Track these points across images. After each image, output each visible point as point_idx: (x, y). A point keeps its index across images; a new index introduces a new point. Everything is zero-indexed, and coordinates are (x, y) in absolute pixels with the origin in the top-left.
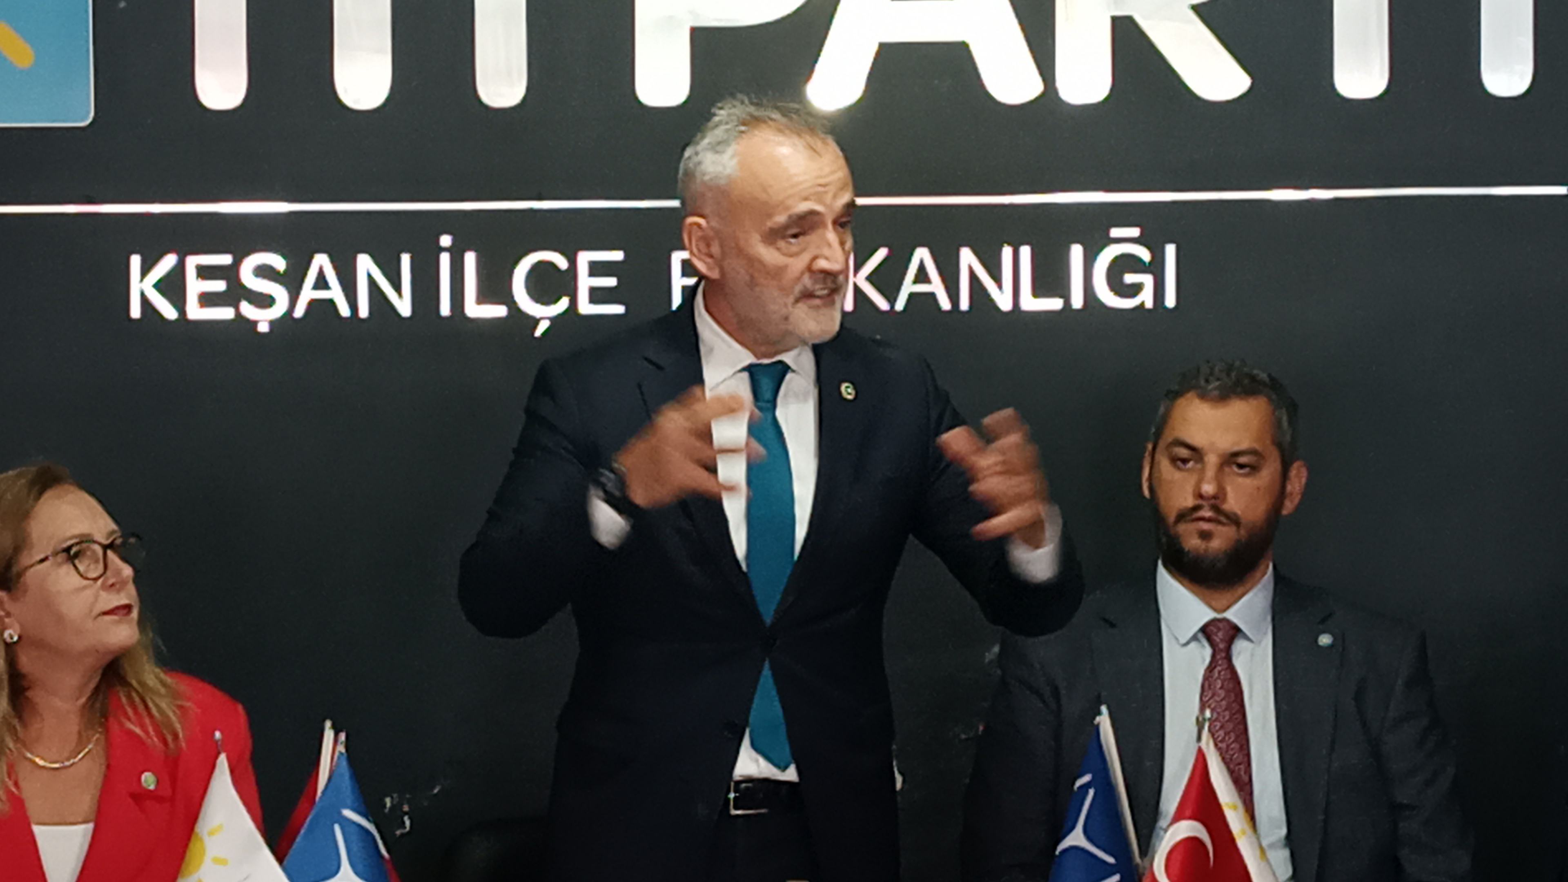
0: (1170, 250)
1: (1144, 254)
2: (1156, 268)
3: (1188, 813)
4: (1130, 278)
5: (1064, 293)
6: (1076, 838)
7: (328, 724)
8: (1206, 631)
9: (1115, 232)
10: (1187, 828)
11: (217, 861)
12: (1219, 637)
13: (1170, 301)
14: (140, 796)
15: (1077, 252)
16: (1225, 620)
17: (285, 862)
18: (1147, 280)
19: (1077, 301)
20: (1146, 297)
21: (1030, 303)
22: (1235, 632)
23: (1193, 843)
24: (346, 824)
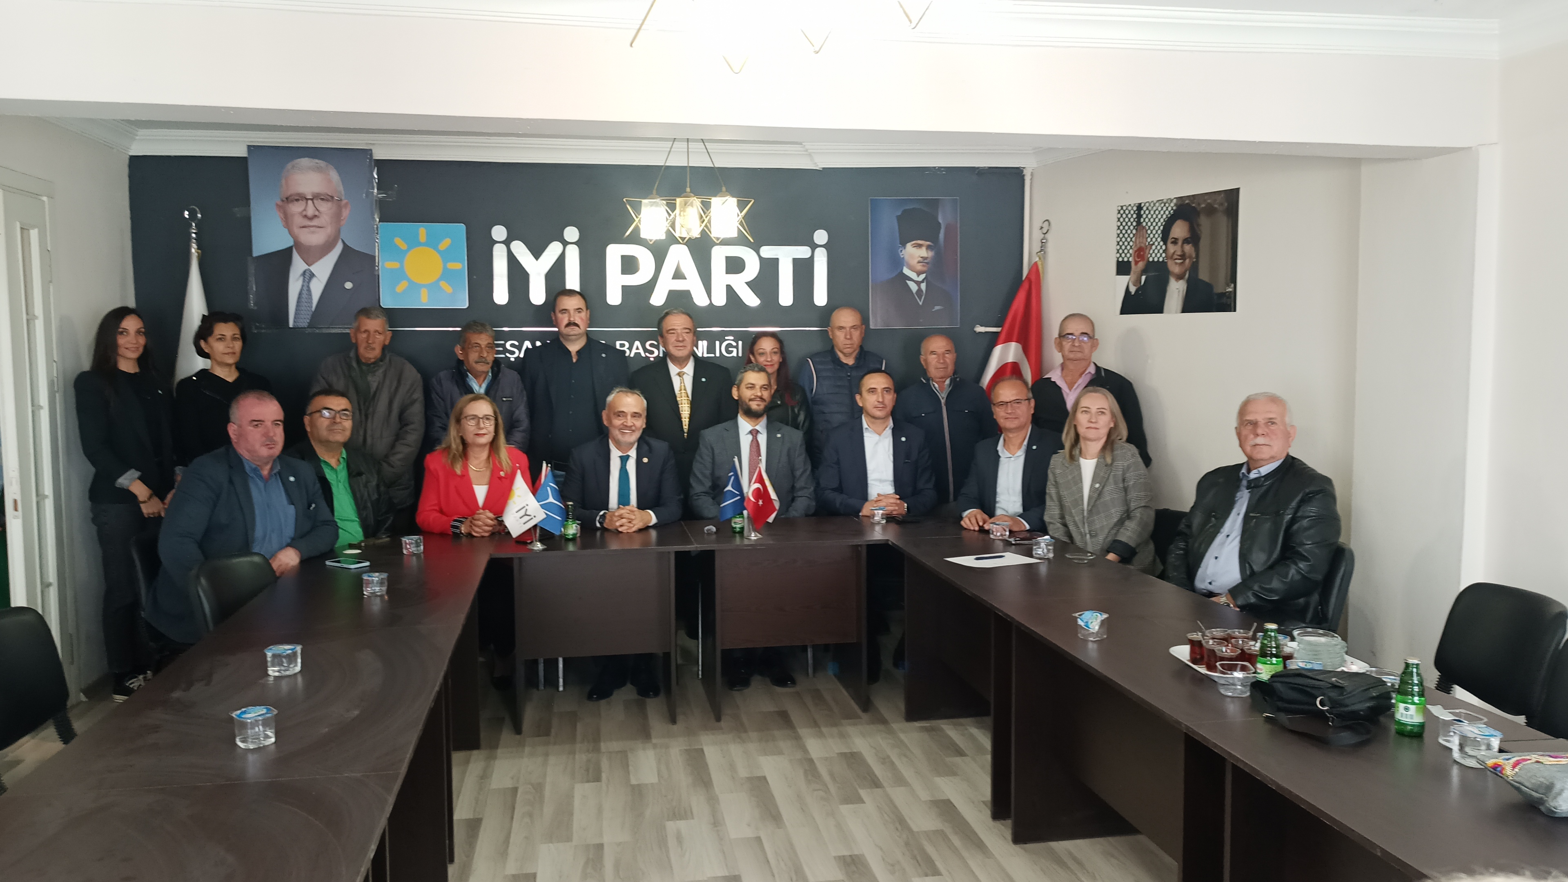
0: (740, 343)
1: (734, 344)
2: (737, 347)
3: (757, 481)
4: (730, 349)
5: (715, 354)
6: (729, 488)
7: (544, 462)
8: (751, 432)
9: (726, 338)
10: (758, 485)
11: (519, 496)
12: (754, 433)
13: (740, 355)
14: (500, 478)
15: (717, 343)
16: (755, 429)
17: (537, 495)
18: (735, 350)
19: (718, 354)
20: (734, 354)
21: (706, 355)
22: (758, 432)
23: (758, 489)
24: (551, 487)
